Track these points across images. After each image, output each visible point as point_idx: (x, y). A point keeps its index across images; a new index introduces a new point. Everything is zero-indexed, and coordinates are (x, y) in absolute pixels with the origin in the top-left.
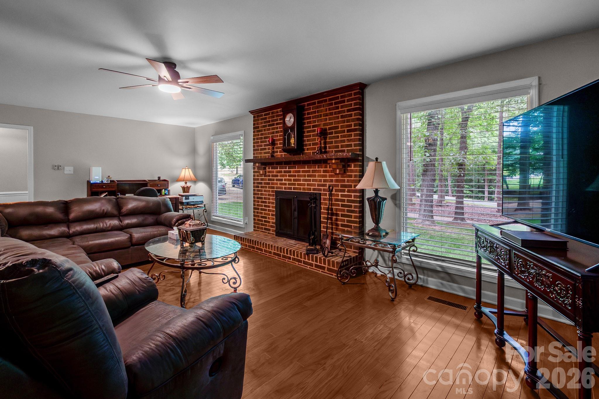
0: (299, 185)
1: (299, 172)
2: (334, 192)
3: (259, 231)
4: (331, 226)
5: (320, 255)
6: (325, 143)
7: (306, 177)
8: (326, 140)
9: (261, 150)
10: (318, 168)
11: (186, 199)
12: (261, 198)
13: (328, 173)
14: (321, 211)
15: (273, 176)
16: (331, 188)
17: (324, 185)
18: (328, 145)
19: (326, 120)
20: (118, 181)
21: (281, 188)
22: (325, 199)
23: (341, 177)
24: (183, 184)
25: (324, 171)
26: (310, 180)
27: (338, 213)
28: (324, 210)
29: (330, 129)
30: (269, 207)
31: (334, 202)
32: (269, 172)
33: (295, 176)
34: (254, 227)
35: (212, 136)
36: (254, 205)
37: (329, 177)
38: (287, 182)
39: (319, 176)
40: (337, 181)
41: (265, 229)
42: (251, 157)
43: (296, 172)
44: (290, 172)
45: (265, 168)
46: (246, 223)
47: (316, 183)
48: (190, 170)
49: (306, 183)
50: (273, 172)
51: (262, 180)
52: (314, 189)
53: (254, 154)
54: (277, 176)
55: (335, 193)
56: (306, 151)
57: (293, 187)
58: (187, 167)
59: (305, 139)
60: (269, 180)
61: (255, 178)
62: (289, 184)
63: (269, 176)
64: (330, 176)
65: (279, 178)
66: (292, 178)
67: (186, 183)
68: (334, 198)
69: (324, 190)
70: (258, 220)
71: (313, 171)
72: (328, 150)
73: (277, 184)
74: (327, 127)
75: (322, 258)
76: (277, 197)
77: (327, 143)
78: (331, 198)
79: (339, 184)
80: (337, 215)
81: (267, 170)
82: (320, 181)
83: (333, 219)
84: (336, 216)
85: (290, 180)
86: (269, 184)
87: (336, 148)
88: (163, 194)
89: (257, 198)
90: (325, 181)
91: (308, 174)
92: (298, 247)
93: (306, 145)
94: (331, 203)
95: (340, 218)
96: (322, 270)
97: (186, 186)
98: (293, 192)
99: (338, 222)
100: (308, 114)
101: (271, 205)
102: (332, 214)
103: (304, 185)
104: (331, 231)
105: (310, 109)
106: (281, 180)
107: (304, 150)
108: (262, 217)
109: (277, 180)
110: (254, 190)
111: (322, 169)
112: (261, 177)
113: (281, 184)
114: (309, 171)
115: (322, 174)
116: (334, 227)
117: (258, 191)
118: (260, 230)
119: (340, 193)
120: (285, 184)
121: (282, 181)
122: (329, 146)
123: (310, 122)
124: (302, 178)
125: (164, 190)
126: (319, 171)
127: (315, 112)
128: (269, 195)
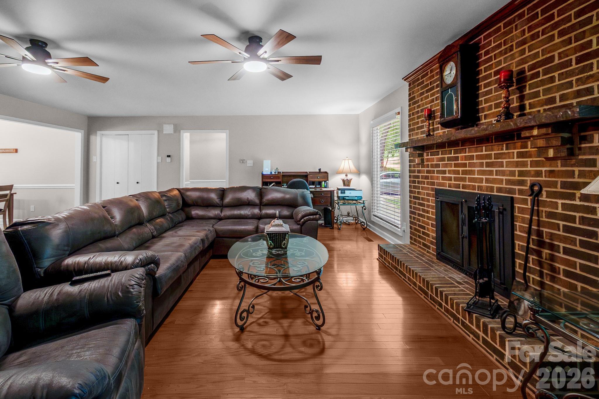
0: (471, 180)
1: (472, 158)
2: (543, 197)
3: (416, 245)
4: (538, 268)
5: (494, 324)
6: (522, 98)
7: (483, 167)
8: (523, 92)
9: (418, 128)
10: (506, 149)
11: (342, 193)
12: (418, 198)
13: (530, 157)
14: (515, 232)
15: (432, 166)
16: (536, 188)
17: (522, 183)
18: (527, 103)
19: (523, 52)
20: (283, 173)
21: (443, 185)
22: (521, 210)
23: (561, 166)
24: (343, 176)
25: (521, 155)
26: (491, 173)
27: (556, 243)
28: (520, 231)
29: (532, 68)
30: (428, 212)
31: (544, 219)
32: (428, 160)
33: (464, 165)
34: (411, 238)
35: (372, 120)
36: (410, 207)
37: (531, 167)
38: (453, 176)
39: (509, 164)
40: (551, 173)
41: (425, 245)
42: (406, 140)
43: (466, 158)
44: (457, 158)
45: (421, 155)
46: (404, 231)
47: (504, 178)
48: (350, 161)
49: (484, 177)
50: (433, 160)
51: (419, 172)
52: (499, 190)
53: (410, 135)
54: (438, 166)
55: (548, 200)
56: (483, 121)
57: (461, 183)
58: (347, 158)
59: (480, 99)
60: (428, 172)
61: (410, 169)
62: (456, 179)
63: (428, 166)
64: (534, 164)
65: (440, 169)
66: (461, 169)
67: (346, 175)
68: (544, 209)
69: (521, 192)
70: (415, 229)
71: (497, 156)
72: (528, 111)
73: (438, 178)
74: (526, 66)
75: (498, 333)
76: (438, 198)
77: (526, 97)
78: (538, 210)
79: (557, 181)
80: (552, 247)
81: (425, 157)
82: (512, 173)
83: (544, 256)
84: (552, 250)
85: (457, 172)
86: (427, 178)
87: (547, 105)
88: (323, 186)
89: (415, 198)
90: (521, 173)
91: (487, 161)
92: (462, 290)
93: (483, 109)
94: (538, 220)
95: (561, 255)
96: (498, 358)
97: (346, 179)
98: (463, 192)
99: (557, 265)
100: (487, 53)
101: (431, 210)
102: (541, 244)
103: (481, 180)
104: (538, 279)
105: (490, 43)
106: (444, 172)
107: (479, 119)
108: (420, 226)
109: (438, 172)
110: (410, 186)
111: (516, 151)
112: (417, 168)
113: (444, 179)
114: (488, 156)
115: (515, 159)
116: (545, 271)
117: (415, 187)
118: (418, 244)
119: (560, 202)
120: (450, 179)
121: (446, 174)
122: (530, 103)
123: (490, 67)
124: (476, 169)
125: (323, 182)
126: (508, 155)
127: (499, 46)
128: (428, 195)
